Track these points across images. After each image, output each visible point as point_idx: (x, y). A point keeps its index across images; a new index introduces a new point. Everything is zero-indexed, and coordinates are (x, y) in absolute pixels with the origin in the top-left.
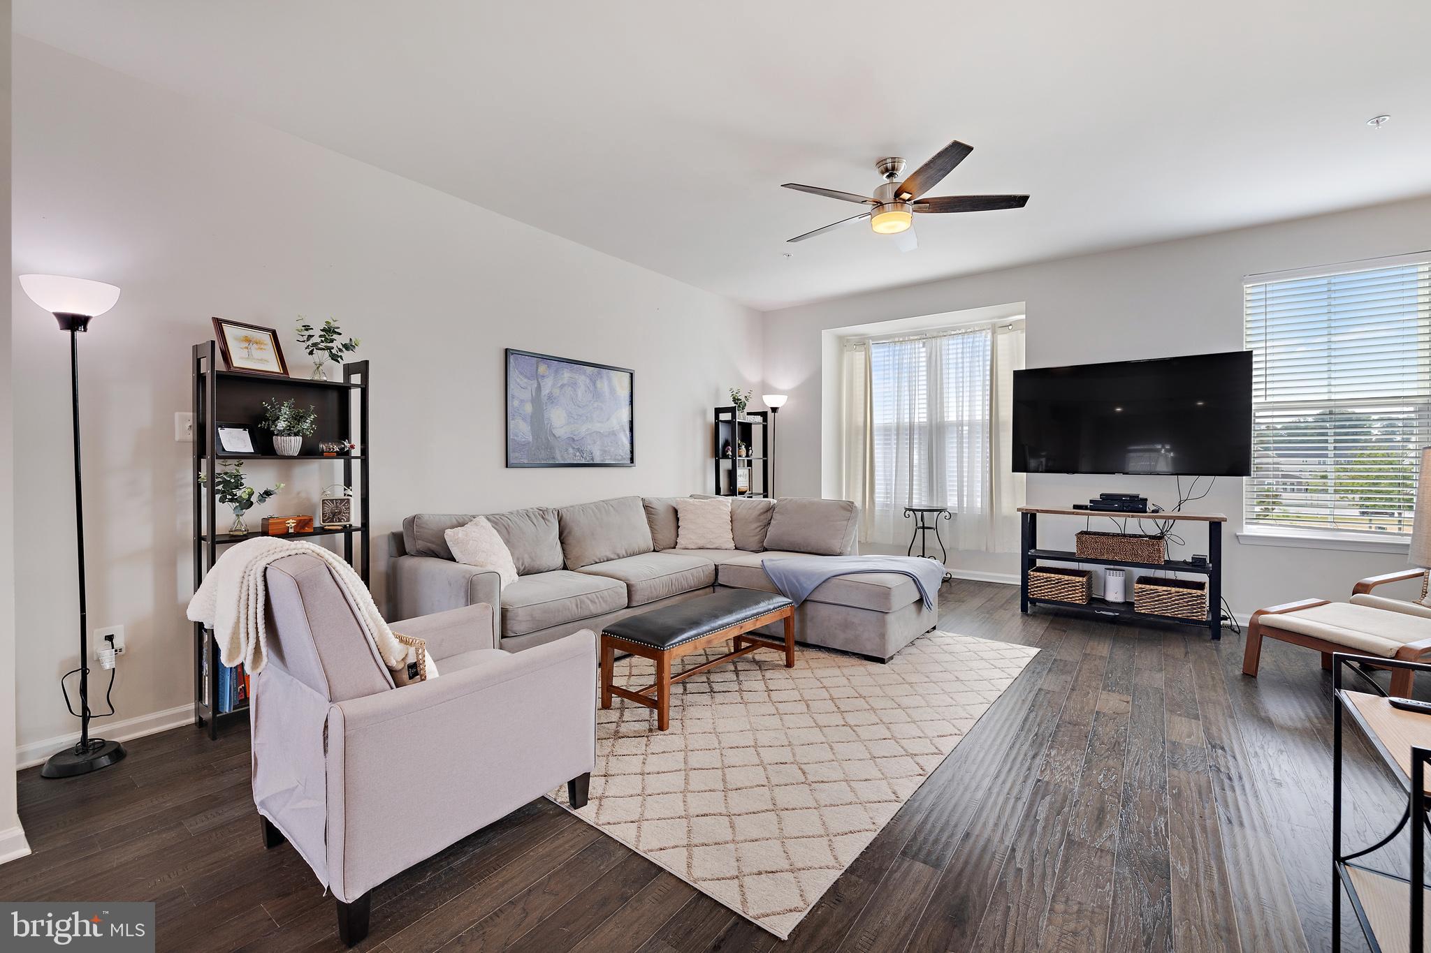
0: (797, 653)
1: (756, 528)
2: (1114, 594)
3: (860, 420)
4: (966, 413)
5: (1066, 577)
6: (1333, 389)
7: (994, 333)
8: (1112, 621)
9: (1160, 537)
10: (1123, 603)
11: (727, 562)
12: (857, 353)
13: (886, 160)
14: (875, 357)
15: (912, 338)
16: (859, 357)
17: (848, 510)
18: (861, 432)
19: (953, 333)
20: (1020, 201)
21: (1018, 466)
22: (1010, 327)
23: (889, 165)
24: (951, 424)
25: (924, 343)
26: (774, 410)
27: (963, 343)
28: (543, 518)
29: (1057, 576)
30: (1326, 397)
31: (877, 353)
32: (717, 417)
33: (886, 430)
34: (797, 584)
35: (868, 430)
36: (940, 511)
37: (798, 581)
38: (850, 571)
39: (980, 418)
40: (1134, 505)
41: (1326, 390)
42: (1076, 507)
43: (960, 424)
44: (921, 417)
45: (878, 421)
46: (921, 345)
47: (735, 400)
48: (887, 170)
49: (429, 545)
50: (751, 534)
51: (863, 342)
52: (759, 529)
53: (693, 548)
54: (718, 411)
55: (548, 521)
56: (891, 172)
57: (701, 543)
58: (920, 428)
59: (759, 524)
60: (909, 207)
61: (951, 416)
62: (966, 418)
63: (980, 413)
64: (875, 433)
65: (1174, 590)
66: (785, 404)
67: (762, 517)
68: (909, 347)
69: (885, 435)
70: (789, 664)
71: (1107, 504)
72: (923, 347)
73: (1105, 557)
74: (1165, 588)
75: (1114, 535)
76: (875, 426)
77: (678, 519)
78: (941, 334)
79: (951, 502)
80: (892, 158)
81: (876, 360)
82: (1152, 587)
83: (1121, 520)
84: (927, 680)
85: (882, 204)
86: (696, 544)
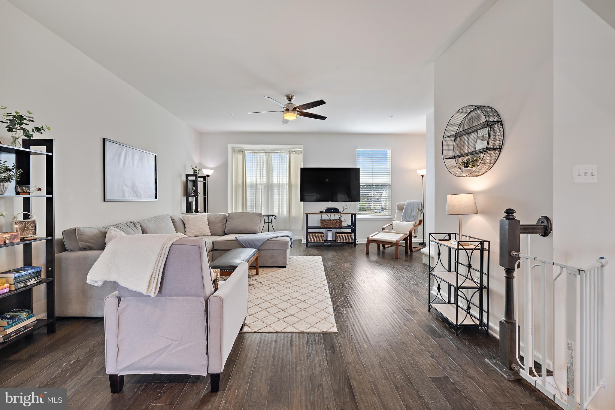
0: (260, 270)
1: (220, 226)
2: (330, 238)
3: (240, 181)
4: (281, 181)
5: (319, 234)
6: (373, 179)
7: (290, 153)
8: (329, 246)
9: (340, 220)
10: (332, 240)
11: (216, 240)
12: (239, 155)
13: (289, 95)
14: (247, 157)
15: (261, 152)
16: (240, 156)
17: (260, 216)
18: (241, 186)
19: (276, 152)
20: (323, 118)
21: (302, 199)
22: (295, 152)
23: (290, 97)
24: (276, 185)
25: (265, 154)
26: (208, 176)
27: (279, 156)
28: (135, 226)
29: (316, 234)
30: (371, 181)
31: (248, 155)
32: (187, 177)
33: (252, 186)
34: (253, 244)
35: (244, 185)
36: (273, 216)
37: (253, 243)
38: (272, 238)
39: (285, 183)
40: (336, 211)
41: (371, 179)
42: (320, 212)
43: (279, 185)
44: (264, 181)
45: (248, 182)
46: (264, 155)
47: (195, 171)
48: (289, 98)
49: (88, 244)
50: (219, 228)
51: (242, 151)
52: (222, 226)
53: (193, 236)
54: (187, 176)
55: (138, 227)
56: (290, 99)
57: (197, 234)
58: (265, 186)
59: (221, 224)
60: (296, 112)
61: (276, 181)
62: (281, 183)
63: (285, 181)
64: (247, 187)
65: (346, 234)
66: (213, 174)
67: (223, 221)
68: (260, 155)
69: (251, 188)
70: (257, 274)
71: (329, 211)
72: (265, 155)
73: (329, 227)
74: (344, 234)
75: (328, 220)
76: (247, 184)
77: (184, 224)
78: (272, 152)
79: (276, 212)
80: (291, 95)
81: (247, 158)
82: (341, 234)
83: (329, 215)
84: (302, 269)
85: (289, 110)
86: (195, 234)
